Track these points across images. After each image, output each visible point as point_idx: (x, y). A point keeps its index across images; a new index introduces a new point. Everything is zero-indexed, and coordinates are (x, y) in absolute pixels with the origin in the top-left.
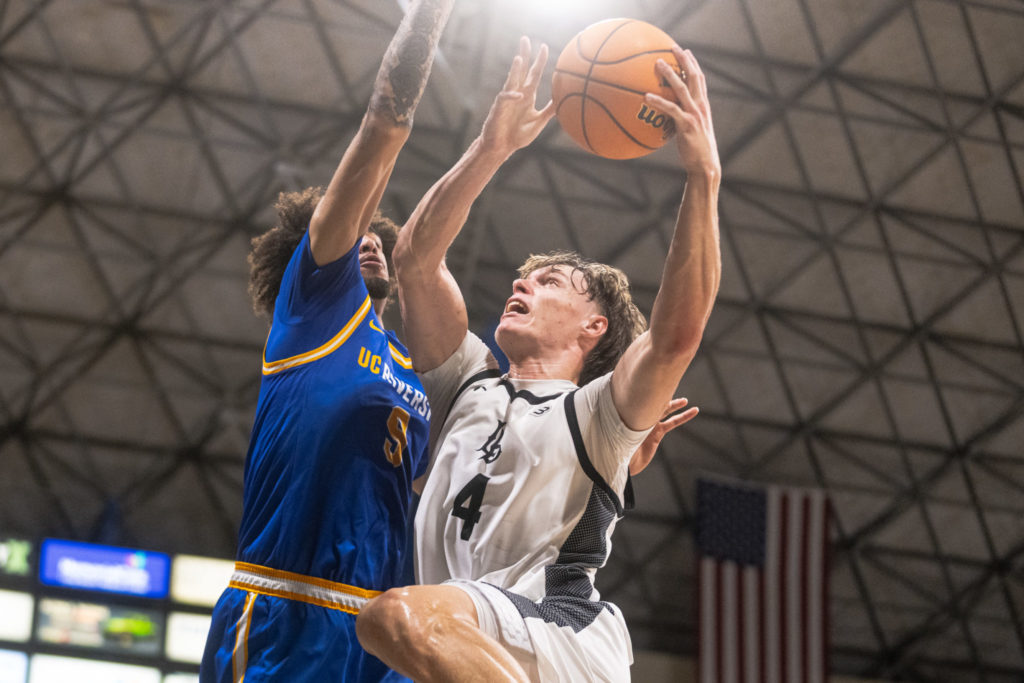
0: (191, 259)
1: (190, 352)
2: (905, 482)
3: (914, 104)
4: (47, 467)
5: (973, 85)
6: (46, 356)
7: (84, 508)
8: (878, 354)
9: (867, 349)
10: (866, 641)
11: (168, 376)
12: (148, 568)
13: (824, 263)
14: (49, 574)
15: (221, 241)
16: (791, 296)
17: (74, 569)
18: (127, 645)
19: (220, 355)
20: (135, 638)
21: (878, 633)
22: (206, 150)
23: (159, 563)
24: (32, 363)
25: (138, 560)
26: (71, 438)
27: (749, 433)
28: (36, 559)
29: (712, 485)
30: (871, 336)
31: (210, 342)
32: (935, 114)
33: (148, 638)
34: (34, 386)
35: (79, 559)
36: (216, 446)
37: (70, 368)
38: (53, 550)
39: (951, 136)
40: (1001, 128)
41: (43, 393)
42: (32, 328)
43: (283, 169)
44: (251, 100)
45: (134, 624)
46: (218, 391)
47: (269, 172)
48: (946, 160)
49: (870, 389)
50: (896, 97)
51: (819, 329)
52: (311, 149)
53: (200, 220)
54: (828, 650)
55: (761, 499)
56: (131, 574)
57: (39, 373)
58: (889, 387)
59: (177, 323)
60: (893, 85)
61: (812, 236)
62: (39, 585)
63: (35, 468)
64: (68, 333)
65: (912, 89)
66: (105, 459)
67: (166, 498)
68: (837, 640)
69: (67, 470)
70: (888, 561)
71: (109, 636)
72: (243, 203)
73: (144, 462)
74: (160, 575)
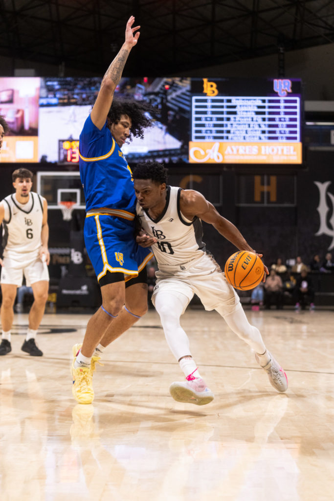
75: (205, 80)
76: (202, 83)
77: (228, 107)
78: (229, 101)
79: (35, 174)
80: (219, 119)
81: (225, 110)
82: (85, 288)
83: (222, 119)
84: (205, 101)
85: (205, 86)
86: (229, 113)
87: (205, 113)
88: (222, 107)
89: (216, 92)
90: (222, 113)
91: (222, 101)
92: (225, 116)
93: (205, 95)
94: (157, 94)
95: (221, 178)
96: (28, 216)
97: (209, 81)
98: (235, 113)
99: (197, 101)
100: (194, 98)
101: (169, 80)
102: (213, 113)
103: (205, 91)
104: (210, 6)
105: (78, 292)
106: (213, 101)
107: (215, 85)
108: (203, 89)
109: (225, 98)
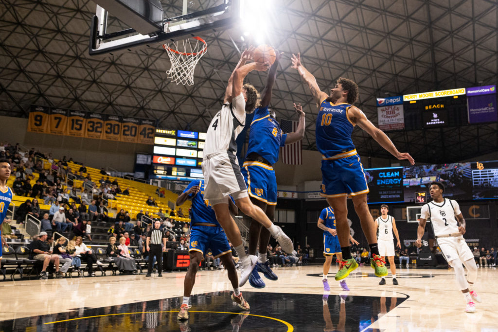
0: (200, 85)
1: (201, 99)
2: (313, 120)
3: (315, 61)
4: (177, 118)
5: (323, 57)
6: (177, 101)
7: (184, 125)
8: (309, 100)
9: (307, 100)
10: (307, 144)
11: (197, 103)
12: (194, 134)
13: (301, 85)
14: (178, 136)
15: (205, 81)
16: (295, 91)
17: (183, 135)
18: (192, 146)
19: (205, 100)
20: (193, 146)
21: (309, 143)
22: (202, 67)
23: (196, 133)
24: (175, 102)
25: (193, 133)
26: (181, 113)
27: (289, 112)
28: (176, 133)
29: (284, 120)
30: (308, 97)
31: (204, 98)
32: (318, 62)
33: (195, 145)
34: (175, 106)
35: (183, 133)
36: (205, 115)
37: (180, 103)
38: (179, 131)
39: (321, 66)
40: (328, 65)
41: (176, 106)
42: (174, 95)
43: (215, 70)
44: (209, 59)
45: (194, 143)
46: (205, 106)
47: (213, 71)
48: (320, 69)
49: (308, 105)
50: (312, 59)
51: (299, 96)
52: (219, 67)
53: (202, 78)
54: (301, 145)
55: (291, 122)
56: (192, 135)
57: (176, 103)
58: (311, 105)
59: (198, 95)
60: (312, 58)
61: (299, 82)
62: (177, 137)
63: (175, 118)
64: (181, 96)
65: (314, 58)
66: (187, 116)
67: (197, 123)
68: (303, 144)
69: (181, 118)
70: (310, 131)
71: (188, 145)
72: (208, 76)
73: (194, 117)
74: (197, 136)
75: (477, 163)
76: (476, 164)
77: (489, 174)
78: (489, 171)
79: (406, 207)
80: (485, 180)
81: (488, 175)
82: (430, 257)
83: (487, 180)
84: (478, 172)
85: (478, 165)
86: (490, 177)
87: (479, 177)
88: (486, 174)
89: (483, 167)
90: (487, 177)
91: (486, 171)
92: (488, 178)
93: (478, 169)
94: (451, 170)
95: (488, 206)
96: (386, 223)
97: (479, 163)
98: (493, 176)
99: (474, 172)
100: (473, 171)
101: (457, 164)
102: (482, 177)
103: (478, 168)
104: (476, 130)
105: (427, 259)
106: (482, 172)
107: (482, 165)
108: (477, 167)
109: (488, 170)
